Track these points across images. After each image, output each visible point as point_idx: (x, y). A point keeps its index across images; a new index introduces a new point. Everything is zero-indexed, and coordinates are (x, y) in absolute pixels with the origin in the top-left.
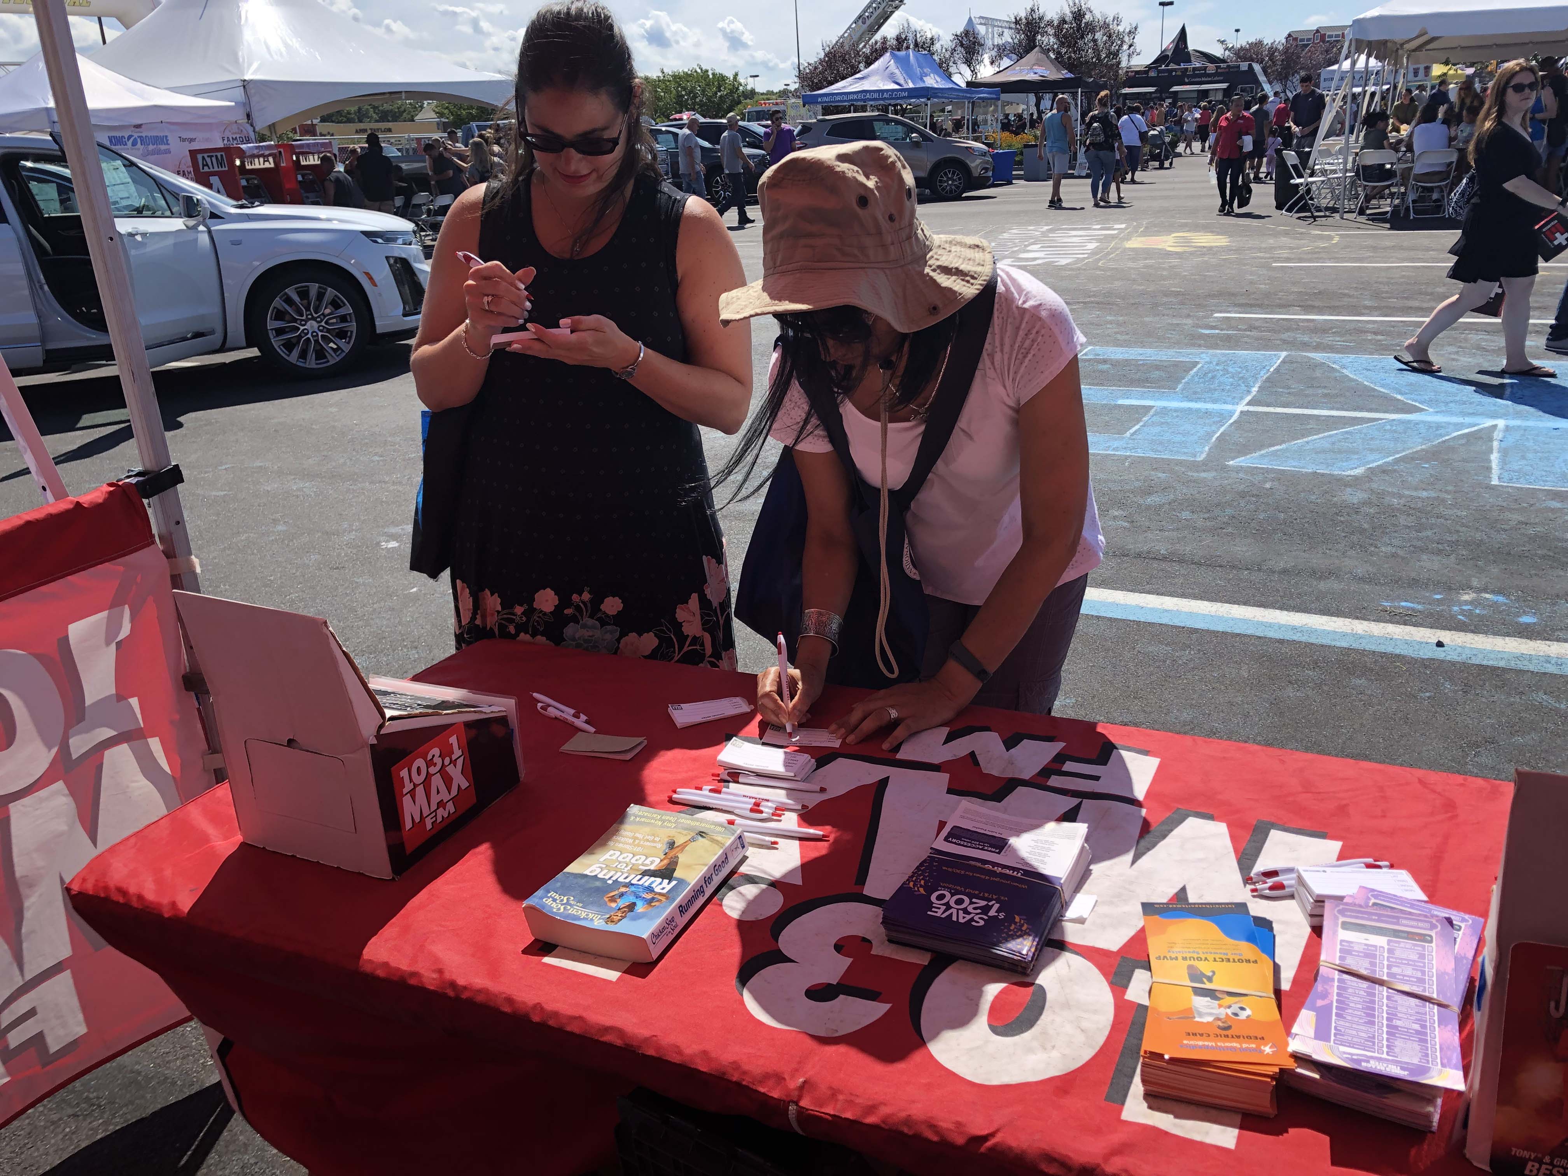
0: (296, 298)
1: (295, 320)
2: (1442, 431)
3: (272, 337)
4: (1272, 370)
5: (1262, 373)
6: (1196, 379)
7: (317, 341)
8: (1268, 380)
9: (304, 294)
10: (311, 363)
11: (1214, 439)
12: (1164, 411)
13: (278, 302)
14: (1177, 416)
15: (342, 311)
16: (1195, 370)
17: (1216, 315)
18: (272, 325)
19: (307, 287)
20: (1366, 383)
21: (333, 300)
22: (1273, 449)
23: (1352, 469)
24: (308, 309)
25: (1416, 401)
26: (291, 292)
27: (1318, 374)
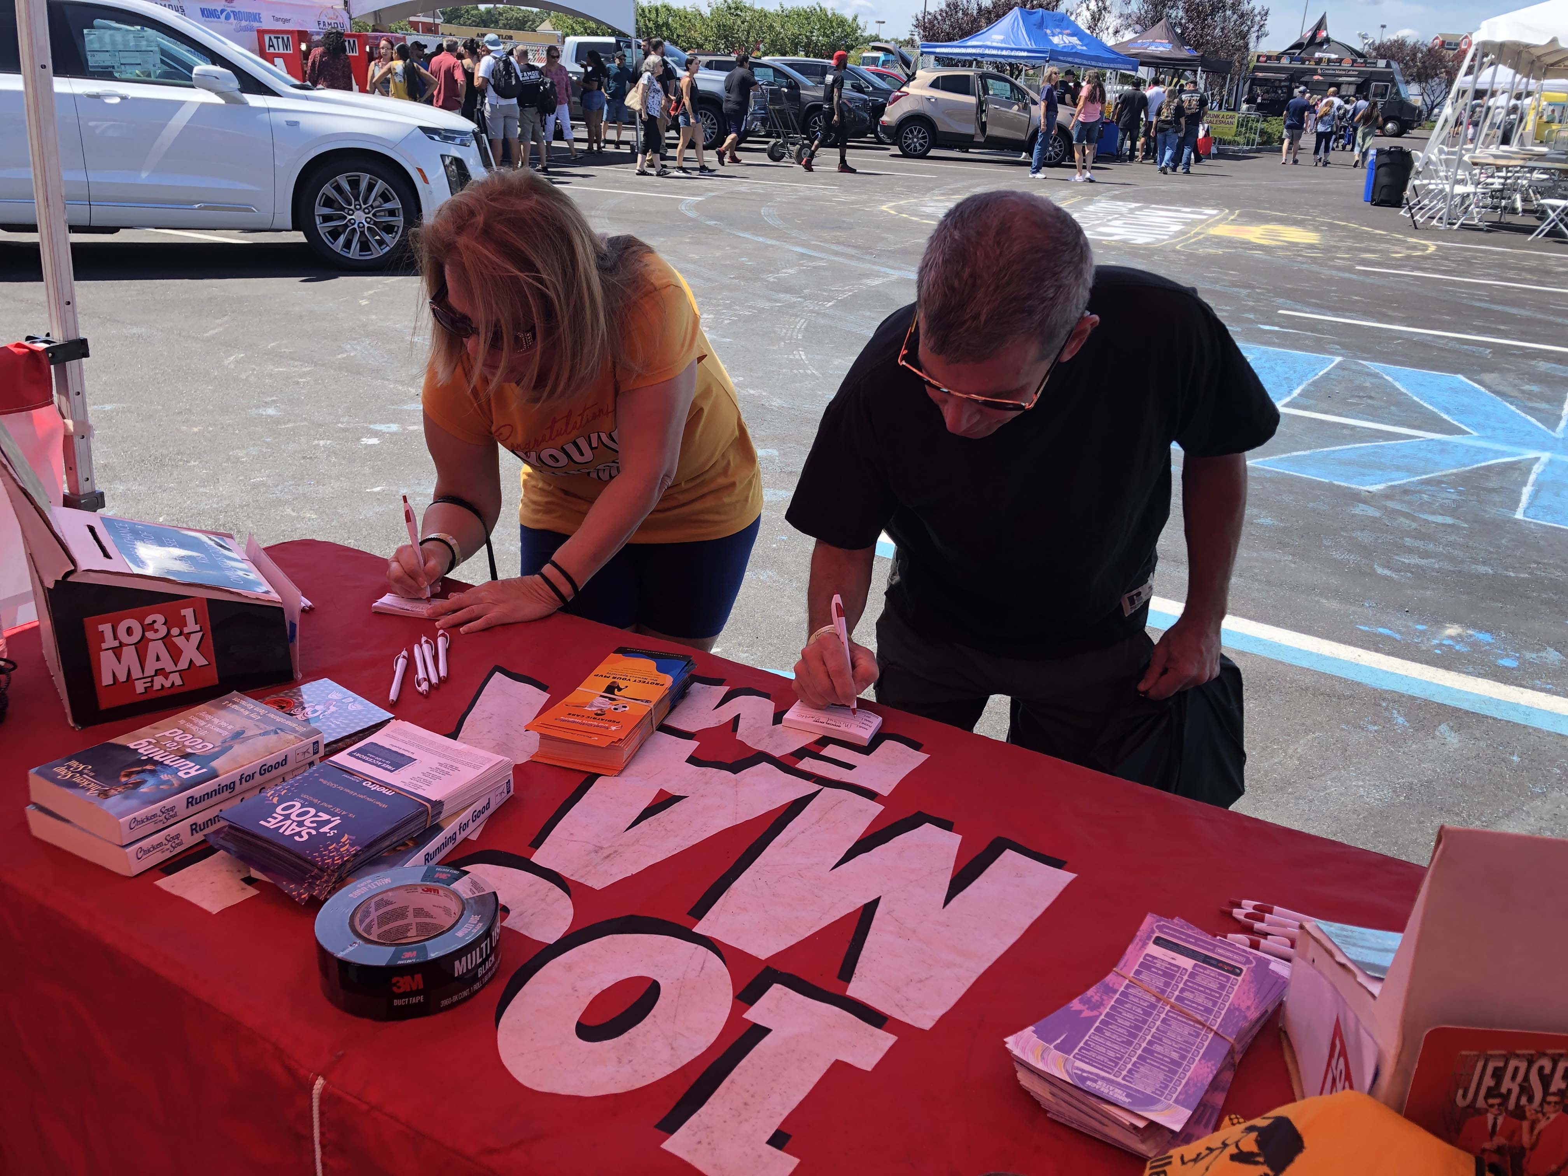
0: (346, 187)
1: (343, 209)
2: (1479, 457)
3: (318, 222)
4: (1321, 373)
5: (1309, 375)
7: (362, 233)
8: (1315, 383)
9: (354, 184)
10: (354, 253)
13: (327, 189)
15: (388, 206)
17: (1280, 312)
18: (320, 210)
19: (359, 176)
20: (1415, 398)
21: (384, 192)
22: (1295, 454)
23: (1372, 484)
24: (357, 199)
25: (1462, 423)
26: (342, 181)
27: (1367, 384)
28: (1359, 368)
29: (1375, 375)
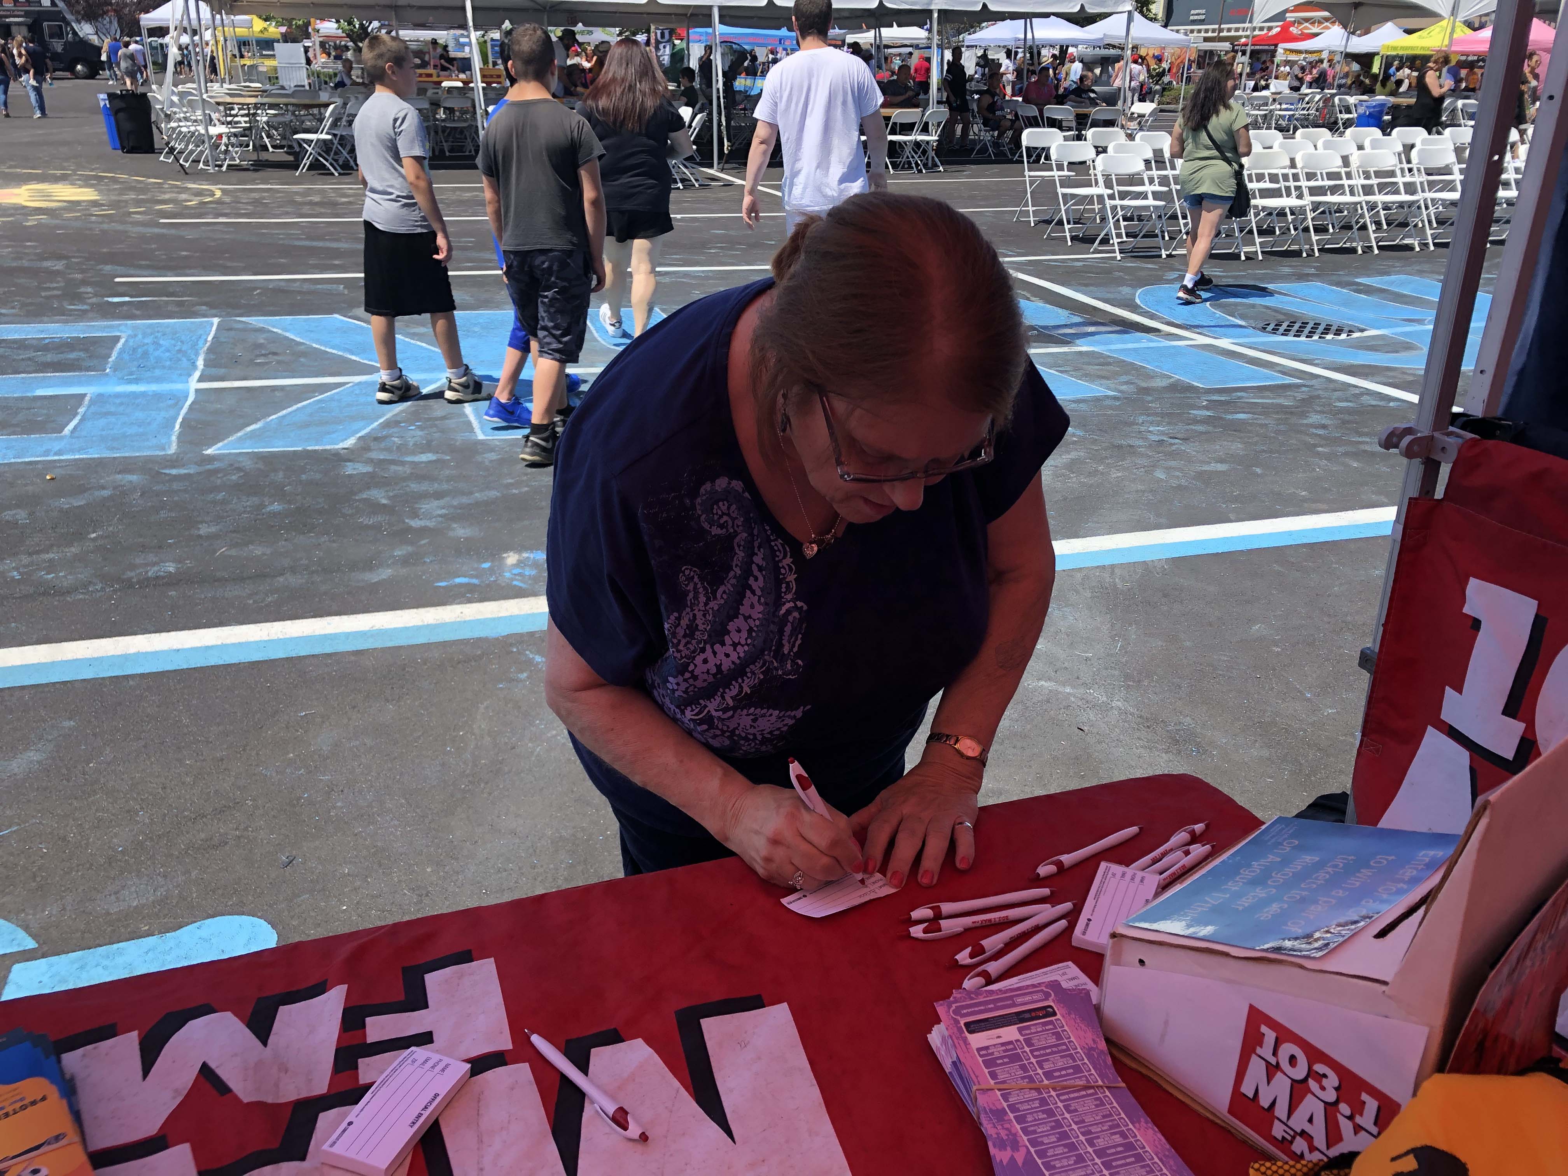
4: (210, 338)
5: (201, 343)
6: (126, 356)
8: (210, 350)
11: (177, 426)
12: (100, 399)
14: (121, 404)
16: (120, 345)
17: (117, 280)
20: (314, 345)
22: (249, 429)
23: (343, 441)
27: (262, 341)
28: (240, 326)
29: (262, 330)
